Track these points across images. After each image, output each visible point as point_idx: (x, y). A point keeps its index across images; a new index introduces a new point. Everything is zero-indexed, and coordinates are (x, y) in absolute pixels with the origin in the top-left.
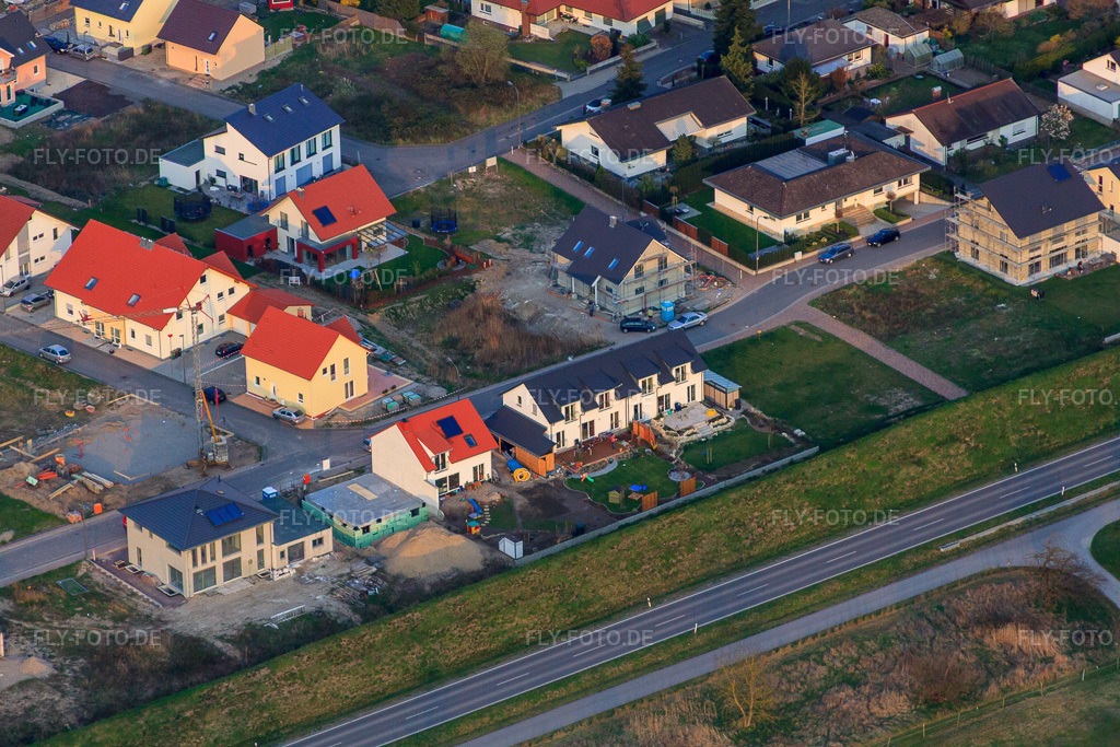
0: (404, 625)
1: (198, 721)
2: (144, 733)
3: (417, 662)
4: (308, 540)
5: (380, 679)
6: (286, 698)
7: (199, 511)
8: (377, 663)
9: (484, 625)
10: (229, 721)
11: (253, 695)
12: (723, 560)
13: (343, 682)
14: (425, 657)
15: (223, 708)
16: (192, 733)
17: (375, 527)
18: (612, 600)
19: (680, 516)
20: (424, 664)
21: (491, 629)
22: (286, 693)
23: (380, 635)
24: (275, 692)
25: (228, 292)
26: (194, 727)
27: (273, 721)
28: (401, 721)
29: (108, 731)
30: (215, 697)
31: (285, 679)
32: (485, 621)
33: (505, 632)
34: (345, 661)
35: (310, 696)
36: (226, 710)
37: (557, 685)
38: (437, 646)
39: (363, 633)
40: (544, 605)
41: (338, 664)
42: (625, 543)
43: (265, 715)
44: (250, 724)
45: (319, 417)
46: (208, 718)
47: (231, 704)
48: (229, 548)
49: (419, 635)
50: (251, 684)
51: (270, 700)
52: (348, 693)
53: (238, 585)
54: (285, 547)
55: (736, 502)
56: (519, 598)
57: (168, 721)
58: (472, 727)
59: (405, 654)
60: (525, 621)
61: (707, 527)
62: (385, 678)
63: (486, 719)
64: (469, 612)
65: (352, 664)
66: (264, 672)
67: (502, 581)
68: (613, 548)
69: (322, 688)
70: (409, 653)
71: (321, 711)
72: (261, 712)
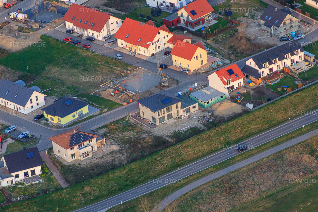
0: (219, 130)
1: (161, 160)
2: (146, 165)
3: (223, 140)
4: (191, 107)
5: (213, 146)
6: (186, 153)
7: (159, 100)
8: (212, 141)
9: (242, 129)
10: (170, 160)
11: (176, 152)
12: (311, 106)
13: (203, 147)
14: (225, 139)
15: (168, 156)
16: (159, 164)
17: (210, 102)
18: (279, 119)
19: (298, 94)
20: (225, 141)
21: (244, 129)
22: (186, 151)
23: (212, 133)
24: (183, 151)
25: (166, 36)
26: (160, 162)
27: (183, 159)
28: (220, 157)
29: (136, 165)
30: (166, 154)
31: (186, 147)
32: (242, 127)
33: (248, 130)
34: (203, 141)
35: (193, 152)
36: (169, 157)
37: (264, 145)
38: (229, 135)
39: (207, 133)
40: (260, 122)
41: (201, 142)
42: (282, 103)
43: (180, 158)
44: (176, 161)
45: (194, 71)
46: (164, 160)
47: (170, 155)
48: (169, 110)
49: (224, 132)
50: (176, 149)
51: (181, 153)
52: (204, 150)
53: (172, 121)
54: (185, 109)
55: (314, 89)
56: (252, 120)
57: (152, 161)
58: (240, 158)
59: (220, 138)
60: (254, 127)
61: (306, 97)
62: (214, 145)
63: (244, 156)
64: (238, 125)
65: (205, 142)
66: (180, 145)
67: (247, 116)
68: (279, 104)
69: (196, 149)
70: (221, 138)
71: (196, 156)
72: (179, 157)
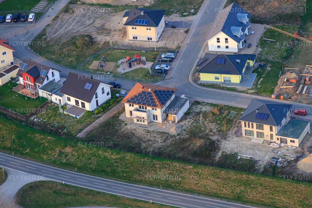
0: (245, 178)
1: (158, 169)
2: (140, 164)
3: (239, 192)
4: (289, 139)
5: (223, 190)
8: (226, 185)
9: (270, 193)
11: (181, 172)
13: (211, 184)
14: (242, 191)
15: (169, 170)
16: (153, 172)
22: (191, 177)
23: (235, 177)
24: (189, 175)
27: (179, 183)
29: (131, 157)
30: (170, 166)
31: (195, 173)
33: (275, 199)
34: (217, 178)
35: (197, 182)
38: (249, 190)
39: (231, 173)
40: (295, 198)
41: (215, 178)
43: (180, 180)
46: (162, 170)
47: (173, 171)
49: (247, 184)
50: (183, 168)
51: (185, 176)
52: (209, 188)
54: (279, 137)
56: (289, 191)
64: (269, 186)
